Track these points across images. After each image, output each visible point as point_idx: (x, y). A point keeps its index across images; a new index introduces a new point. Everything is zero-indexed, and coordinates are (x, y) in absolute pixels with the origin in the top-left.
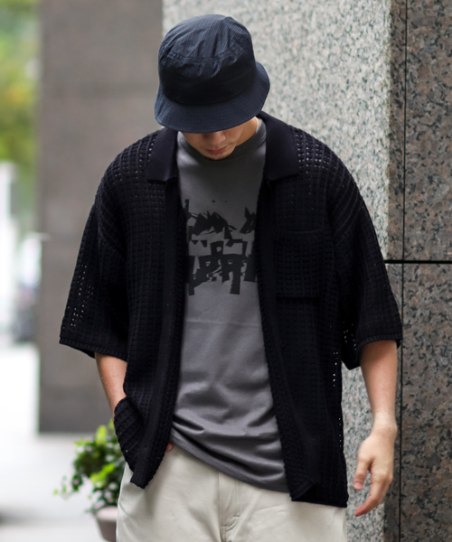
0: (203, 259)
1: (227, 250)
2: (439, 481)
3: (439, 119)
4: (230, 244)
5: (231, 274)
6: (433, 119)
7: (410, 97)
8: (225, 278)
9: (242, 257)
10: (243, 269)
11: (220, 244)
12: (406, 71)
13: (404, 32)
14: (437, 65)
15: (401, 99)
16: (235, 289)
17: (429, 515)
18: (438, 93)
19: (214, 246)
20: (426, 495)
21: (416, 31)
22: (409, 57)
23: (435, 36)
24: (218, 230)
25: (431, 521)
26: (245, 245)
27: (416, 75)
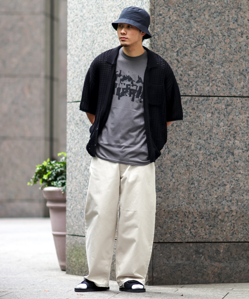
0: (123, 89)
2: (165, 161)
3: (164, 52)
4: (133, 86)
5: (132, 95)
6: (162, 52)
7: (156, 46)
8: (130, 96)
9: (136, 90)
10: (136, 94)
11: (130, 85)
12: (154, 38)
13: (154, 26)
14: (163, 36)
15: (153, 46)
16: (133, 100)
17: (162, 171)
18: (164, 45)
19: (127, 85)
20: (161, 165)
21: (157, 26)
22: (155, 34)
23: (163, 27)
24: (129, 81)
25: (163, 173)
26: (137, 86)
27: (157, 39)
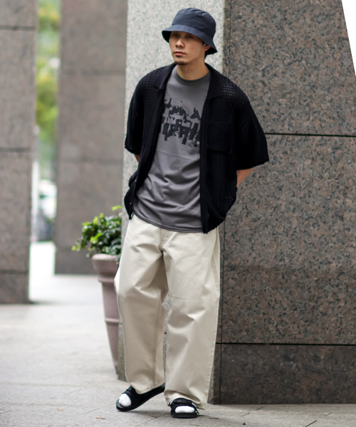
0: (172, 125)
1: (183, 124)
2: (241, 227)
3: (244, 71)
4: (185, 122)
5: (183, 135)
6: (241, 71)
7: (232, 61)
8: (181, 136)
9: (189, 129)
10: (189, 134)
11: (181, 121)
12: (230, 50)
13: (229, 33)
14: (243, 48)
15: (228, 62)
16: (184, 142)
17: (237, 241)
18: (243, 60)
19: (178, 121)
20: (236, 233)
21: (235, 33)
22: (231, 44)
23: (243, 35)
24: (181, 114)
25: (238, 244)
26: (191, 123)
27: (234, 52)
